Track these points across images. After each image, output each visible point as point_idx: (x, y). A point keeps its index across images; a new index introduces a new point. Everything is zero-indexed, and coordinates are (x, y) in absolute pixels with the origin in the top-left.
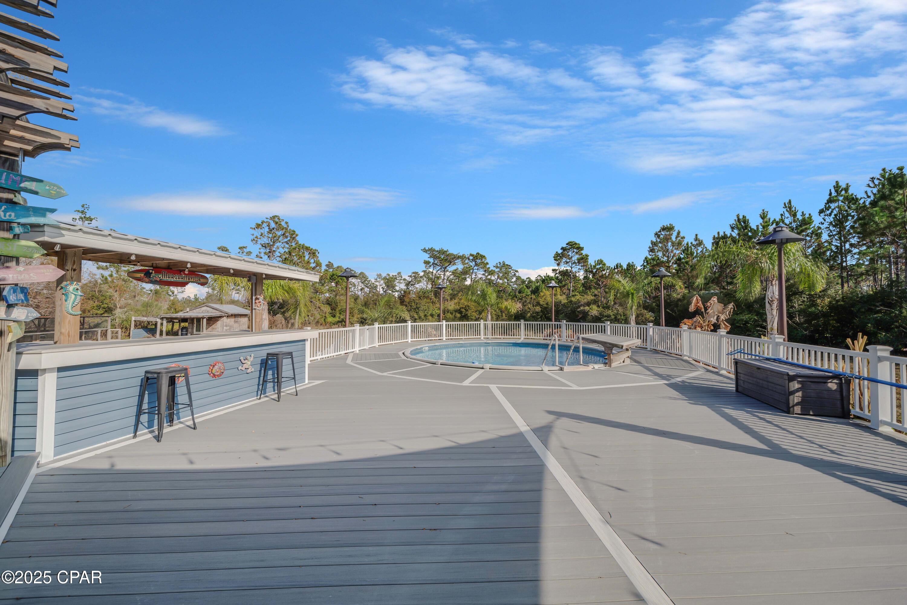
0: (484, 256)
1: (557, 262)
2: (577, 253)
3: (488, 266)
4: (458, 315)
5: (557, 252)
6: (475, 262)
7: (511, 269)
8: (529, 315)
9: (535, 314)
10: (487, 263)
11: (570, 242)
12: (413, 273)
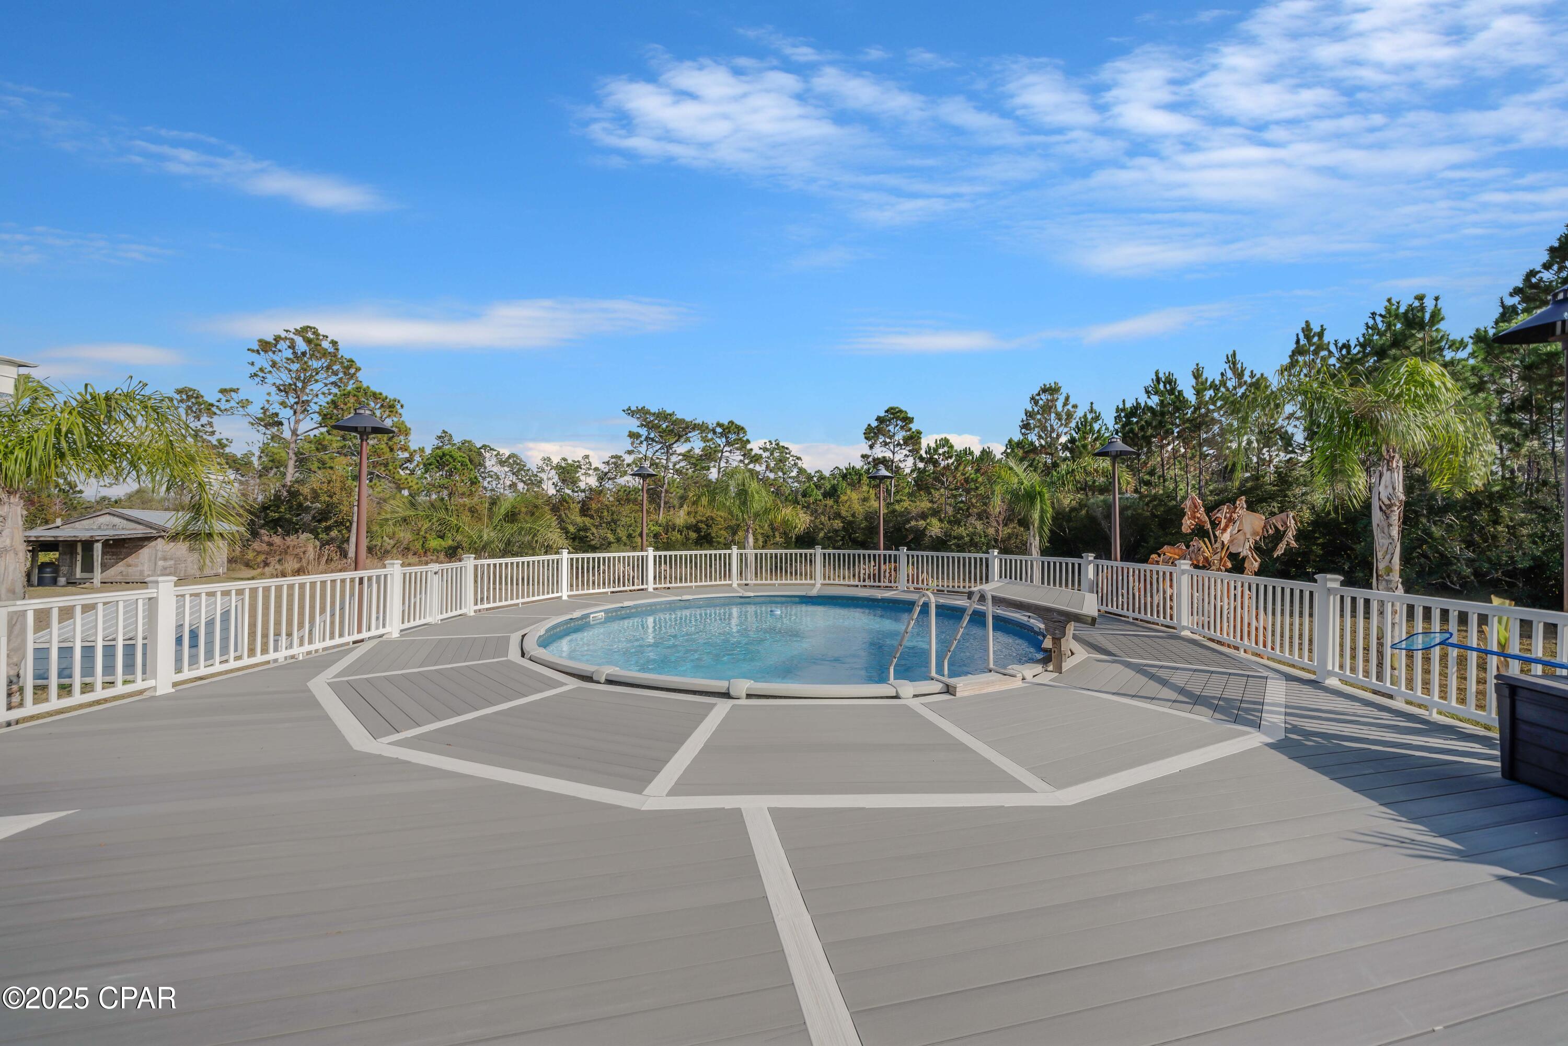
0: (743, 428)
1: (870, 443)
2: (902, 428)
3: (749, 447)
4: (693, 535)
5: (869, 425)
6: (727, 438)
7: (789, 454)
8: (821, 535)
9: (831, 534)
10: (748, 441)
11: (892, 408)
12: (612, 457)
